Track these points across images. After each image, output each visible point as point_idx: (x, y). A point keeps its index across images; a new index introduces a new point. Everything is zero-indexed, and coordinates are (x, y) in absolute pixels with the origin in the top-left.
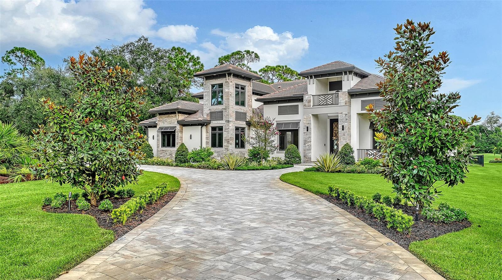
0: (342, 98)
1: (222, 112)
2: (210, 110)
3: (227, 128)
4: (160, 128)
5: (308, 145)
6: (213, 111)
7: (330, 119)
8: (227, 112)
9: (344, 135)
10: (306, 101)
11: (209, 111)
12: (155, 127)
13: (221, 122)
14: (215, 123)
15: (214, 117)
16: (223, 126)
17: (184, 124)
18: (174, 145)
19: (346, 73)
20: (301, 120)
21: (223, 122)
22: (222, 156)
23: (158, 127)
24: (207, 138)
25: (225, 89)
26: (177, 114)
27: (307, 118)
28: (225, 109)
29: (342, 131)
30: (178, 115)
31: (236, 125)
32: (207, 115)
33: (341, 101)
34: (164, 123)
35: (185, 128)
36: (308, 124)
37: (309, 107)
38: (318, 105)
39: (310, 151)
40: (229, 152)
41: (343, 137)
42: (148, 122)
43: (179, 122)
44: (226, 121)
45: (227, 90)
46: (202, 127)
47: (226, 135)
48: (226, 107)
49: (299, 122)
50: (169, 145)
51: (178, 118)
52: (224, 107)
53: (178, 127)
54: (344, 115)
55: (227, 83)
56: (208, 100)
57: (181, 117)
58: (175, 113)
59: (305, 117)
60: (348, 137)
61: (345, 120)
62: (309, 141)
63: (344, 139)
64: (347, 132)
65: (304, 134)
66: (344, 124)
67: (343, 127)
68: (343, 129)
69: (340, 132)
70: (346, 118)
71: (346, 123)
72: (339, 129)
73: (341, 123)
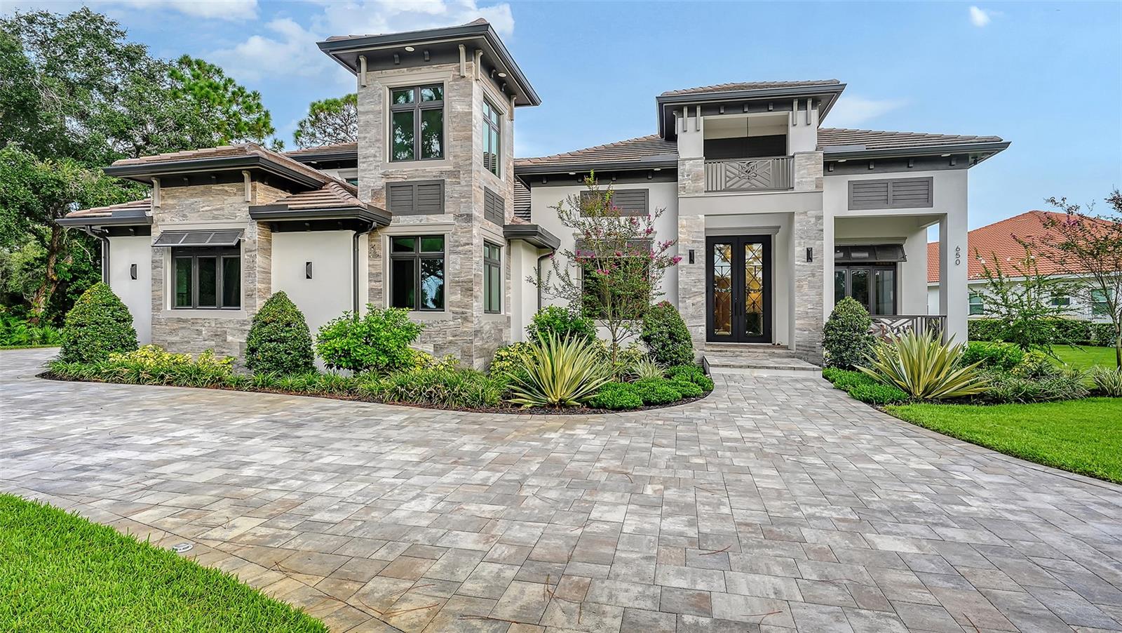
0: (805, 171)
1: (439, 185)
2: (385, 175)
3: (464, 240)
4: (166, 235)
5: (695, 302)
6: (400, 180)
7: (707, 237)
8: (463, 183)
9: (813, 275)
10: (688, 175)
11: (384, 181)
12: (144, 230)
13: (434, 218)
14: (404, 225)
15: (406, 203)
16: (443, 236)
17: (277, 223)
18: (232, 300)
19: (803, 104)
21: (447, 218)
22: (439, 340)
23: (156, 232)
24: (373, 277)
25: (453, 106)
26: (248, 185)
27: (691, 227)
28: (455, 174)
29: (807, 264)
30: (254, 189)
31: (489, 234)
32: (375, 194)
33: (804, 180)
34: (184, 216)
35: (276, 237)
36: (694, 242)
37: (696, 195)
38: (724, 191)
39: (699, 320)
40: (469, 325)
41: (809, 282)
42: (111, 214)
43: (256, 214)
44: (458, 217)
45: (460, 108)
46: (356, 236)
47: (458, 267)
48: (457, 165)
49: (652, 239)
50: (207, 300)
51: (254, 197)
52: (450, 168)
53: (253, 234)
54: (813, 220)
55: (462, 82)
56: (378, 140)
57: (266, 196)
58: (236, 177)
59: (682, 221)
60: (822, 281)
61: (815, 232)
62: (696, 290)
63: (811, 287)
64: (821, 267)
65: (680, 271)
66: (814, 244)
67: (809, 252)
68: (809, 258)
69: (799, 267)
70: (821, 228)
71: (818, 242)
72: (796, 259)
73: (803, 241)
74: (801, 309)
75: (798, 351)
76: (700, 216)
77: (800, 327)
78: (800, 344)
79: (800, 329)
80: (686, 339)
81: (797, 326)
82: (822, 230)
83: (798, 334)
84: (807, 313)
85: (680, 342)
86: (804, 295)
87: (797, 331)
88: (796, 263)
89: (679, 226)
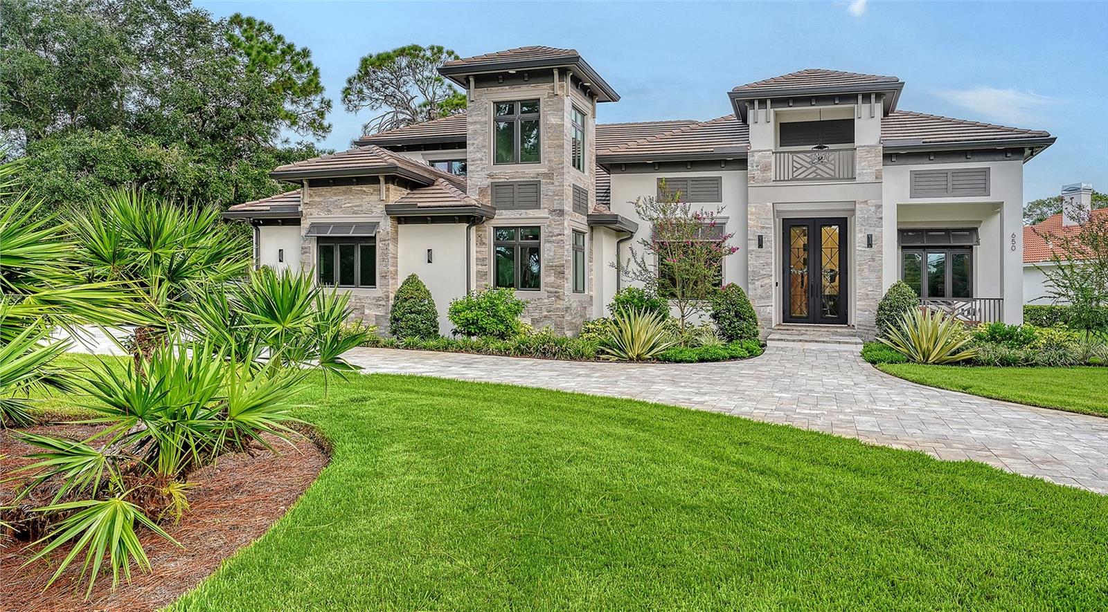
0: (866, 163)
1: (536, 185)
2: (490, 176)
3: (557, 232)
4: (313, 225)
5: (763, 284)
6: (503, 180)
7: (783, 219)
8: (556, 184)
9: (873, 260)
10: (757, 166)
11: (490, 180)
12: (296, 222)
13: (532, 213)
14: (507, 217)
15: (507, 199)
16: (540, 227)
17: (403, 217)
18: (369, 279)
19: (867, 97)
20: (728, 218)
21: (542, 213)
22: (536, 315)
23: (305, 224)
24: (481, 261)
25: (548, 118)
26: (383, 186)
27: (759, 214)
28: (549, 176)
29: (867, 249)
30: (388, 189)
31: (577, 224)
32: (482, 191)
33: (864, 171)
34: (329, 211)
35: (402, 228)
36: (763, 228)
37: (765, 184)
38: (791, 180)
39: (767, 301)
40: (562, 302)
41: (870, 266)
42: (269, 208)
43: (389, 210)
44: (552, 212)
45: (553, 120)
46: (469, 228)
47: (552, 254)
48: (551, 168)
49: (724, 224)
50: (347, 280)
51: (387, 196)
52: (545, 170)
53: (386, 225)
54: (873, 209)
55: (556, 98)
56: (484, 147)
57: (396, 195)
58: (375, 180)
59: (751, 209)
60: (881, 265)
61: (874, 220)
62: (765, 273)
63: (871, 271)
64: (881, 252)
65: (749, 255)
66: (874, 231)
67: (869, 238)
68: (870, 245)
69: (860, 253)
70: (880, 216)
71: (877, 229)
72: (857, 244)
73: (863, 228)
74: (862, 291)
75: (859, 330)
76: (768, 204)
77: (861, 307)
78: (861, 323)
79: (861, 310)
80: (751, 317)
81: (858, 307)
82: (881, 218)
83: (859, 314)
84: (868, 295)
85: (745, 320)
86: (863, 279)
87: (857, 312)
88: (857, 248)
89: (749, 213)
